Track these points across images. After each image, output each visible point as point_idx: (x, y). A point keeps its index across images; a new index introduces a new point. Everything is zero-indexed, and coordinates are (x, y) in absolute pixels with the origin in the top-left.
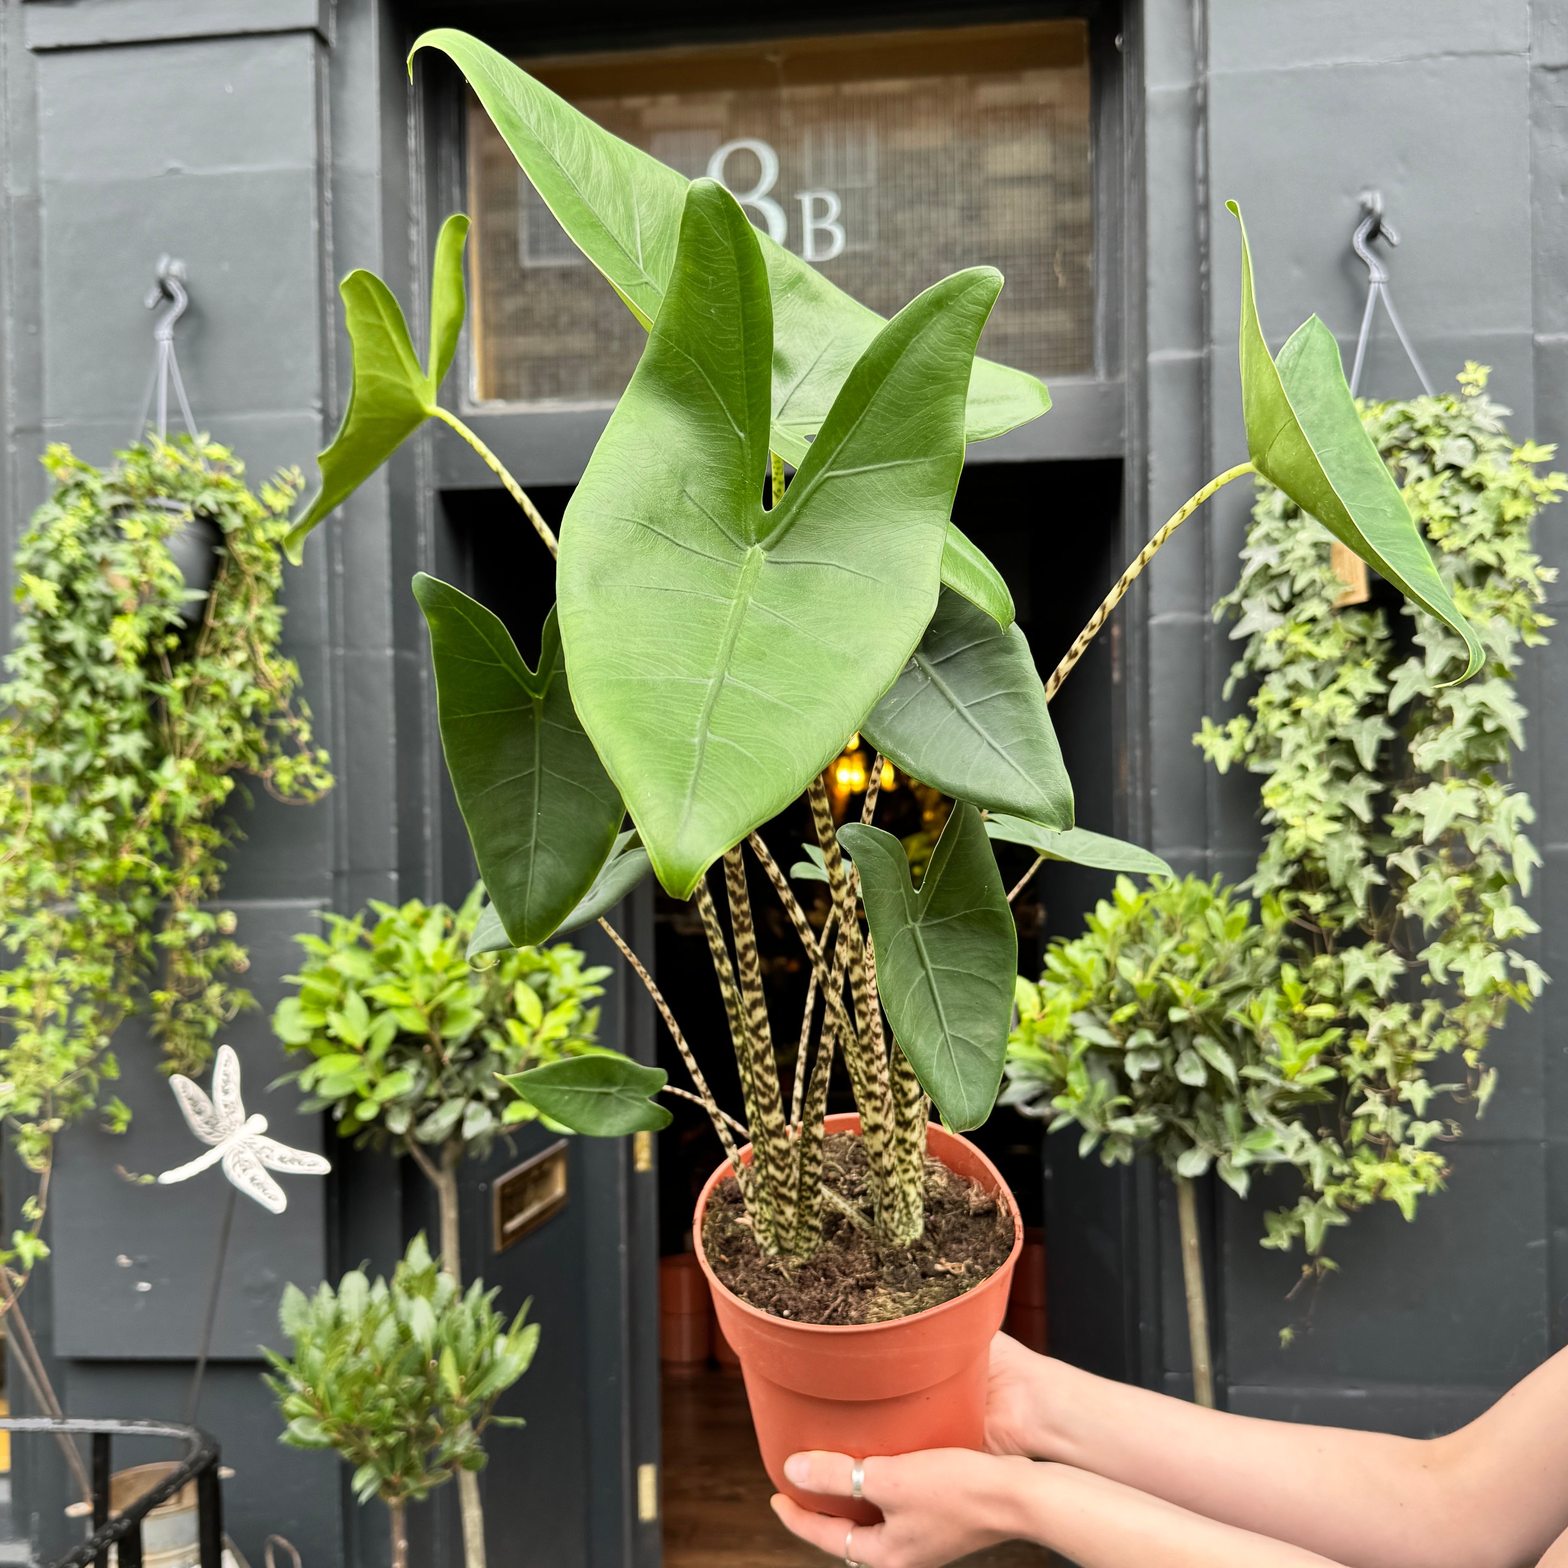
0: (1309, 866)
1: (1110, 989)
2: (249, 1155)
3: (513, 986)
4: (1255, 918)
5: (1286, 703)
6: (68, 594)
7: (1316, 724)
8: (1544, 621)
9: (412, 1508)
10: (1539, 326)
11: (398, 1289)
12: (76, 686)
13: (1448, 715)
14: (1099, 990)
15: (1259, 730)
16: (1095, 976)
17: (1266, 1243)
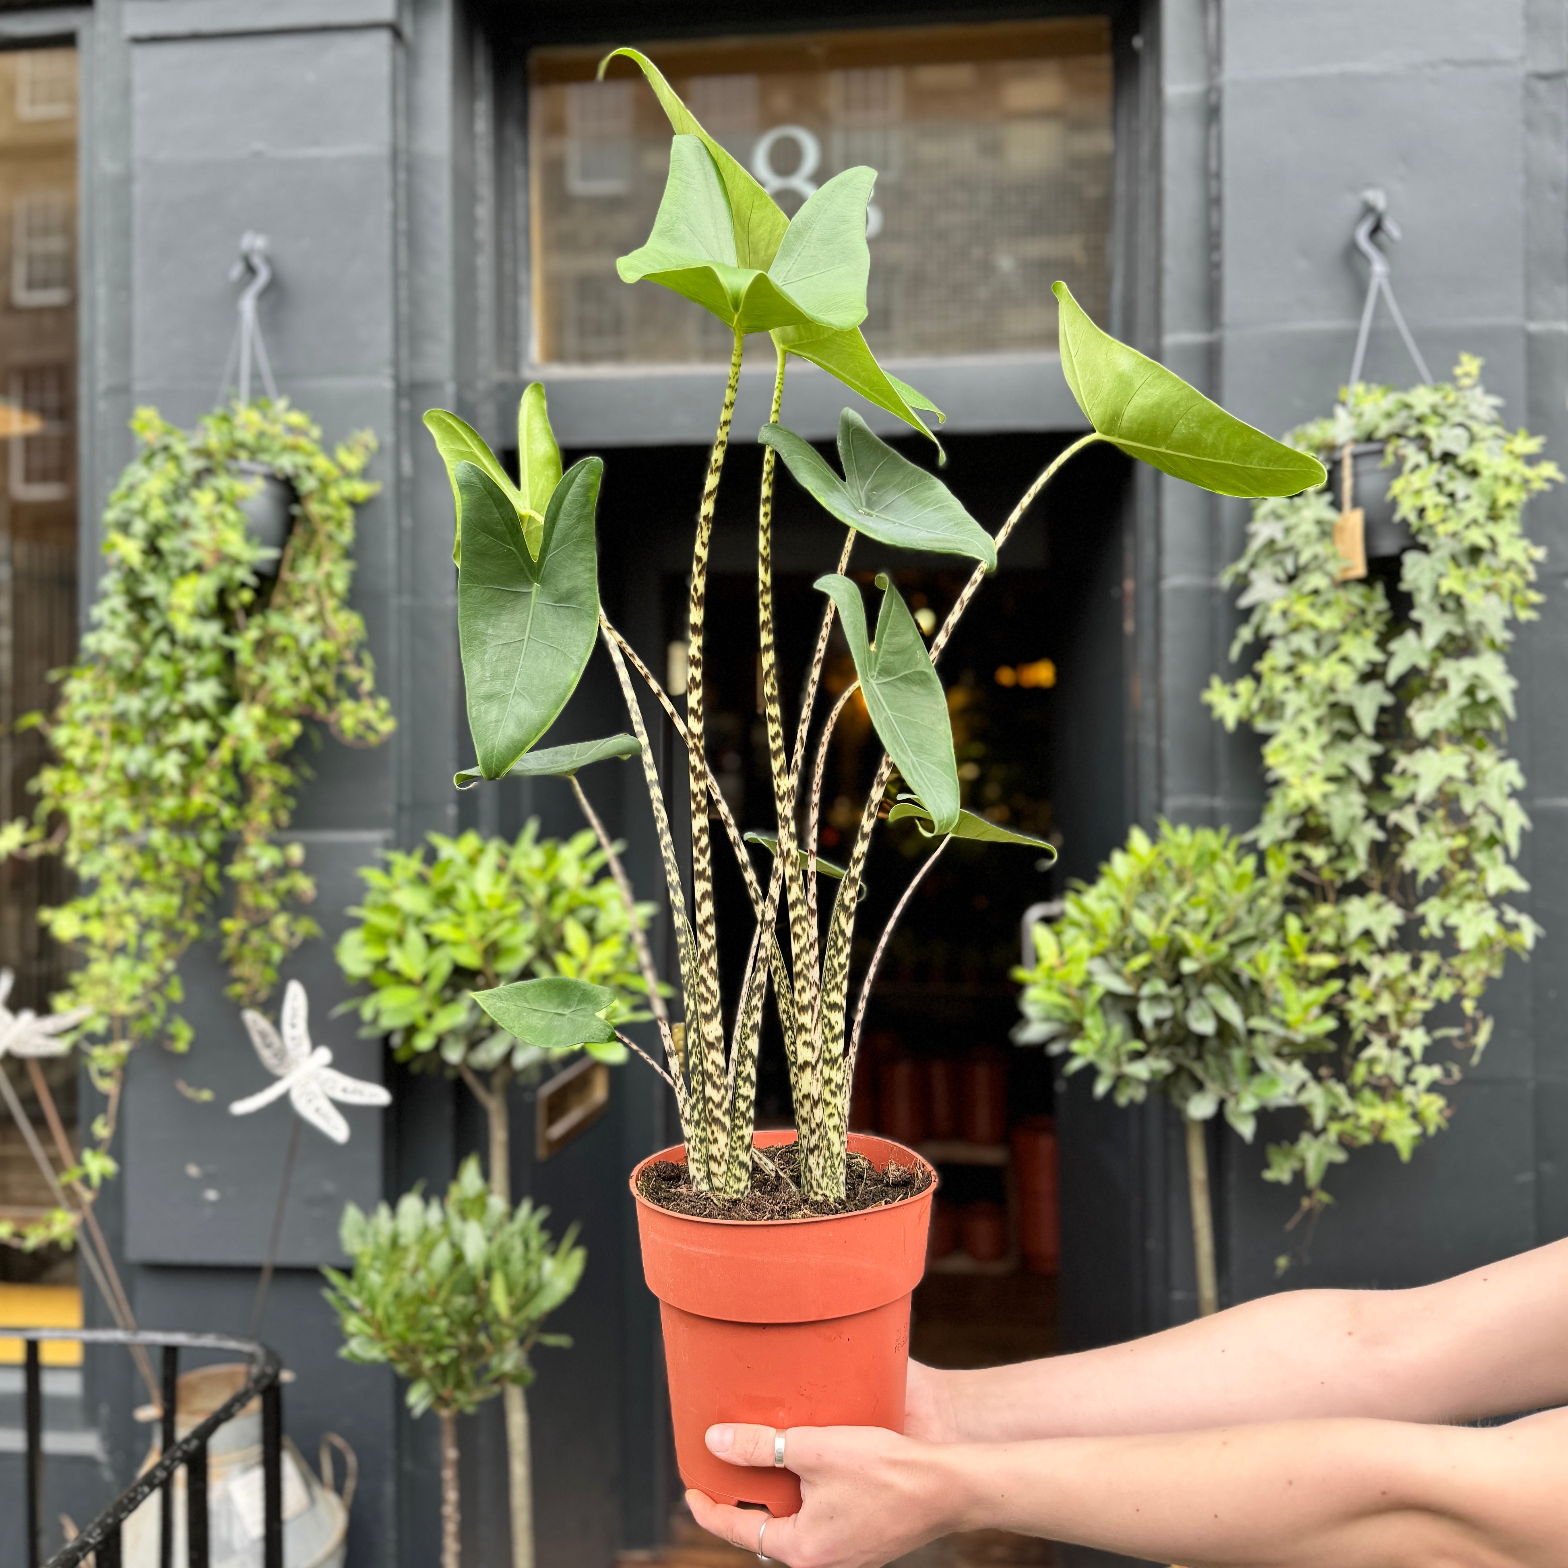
0: (1312, 821)
1: (1125, 938)
2: (314, 1087)
3: (561, 922)
4: (1261, 871)
5: (1290, 669)
6: (152, 550)
7: (1318, 689)
8: (1535, 597)
9: (462, 1421)
10: (1530, 315)
11: (452, 1210)
12: (157, 634)
13: (1444, 685)
14: (1114, 938)
15: (1264, 693)
16: (1110, 924)
17: (1269, 1175)
